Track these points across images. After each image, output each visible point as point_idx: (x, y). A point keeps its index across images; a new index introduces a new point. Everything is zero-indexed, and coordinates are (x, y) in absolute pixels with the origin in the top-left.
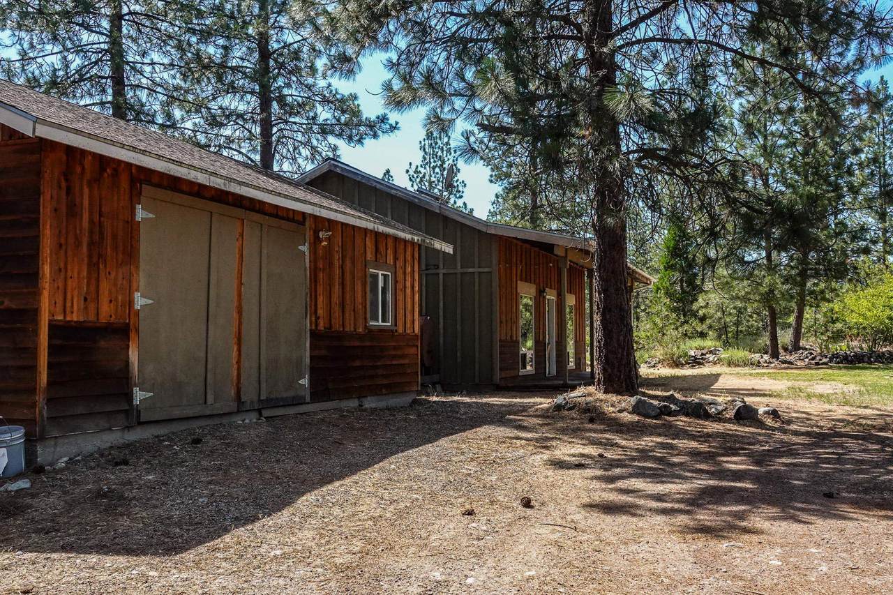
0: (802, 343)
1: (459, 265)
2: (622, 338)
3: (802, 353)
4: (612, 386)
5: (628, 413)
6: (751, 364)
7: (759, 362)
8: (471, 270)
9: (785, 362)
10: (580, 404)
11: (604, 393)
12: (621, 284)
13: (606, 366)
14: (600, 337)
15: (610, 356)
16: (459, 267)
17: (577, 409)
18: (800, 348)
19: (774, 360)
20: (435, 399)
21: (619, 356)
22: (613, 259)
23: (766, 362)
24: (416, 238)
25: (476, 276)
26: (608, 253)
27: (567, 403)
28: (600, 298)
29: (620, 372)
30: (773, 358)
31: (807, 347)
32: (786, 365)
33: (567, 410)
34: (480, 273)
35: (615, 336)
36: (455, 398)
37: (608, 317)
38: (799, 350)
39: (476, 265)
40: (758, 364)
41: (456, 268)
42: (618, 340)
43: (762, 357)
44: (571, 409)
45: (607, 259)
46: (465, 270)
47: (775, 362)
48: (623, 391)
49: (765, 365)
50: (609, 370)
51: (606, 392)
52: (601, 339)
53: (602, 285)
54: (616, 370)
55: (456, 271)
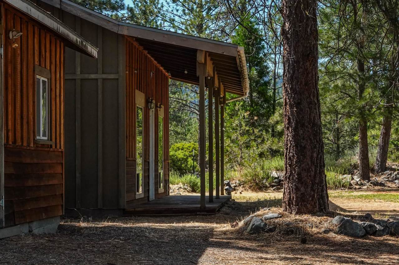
0: (389, 163)
1: (79, 70)
2: (315, 155)
3: (391, 174)
4: (305, 206)
5: (335, 233)
6: (343, 186)
7: (351, 185)
8: (93, 76)
9: (376, 184)
10: (280, 225)
11: (297, 213)
12: (314, 96)
13: (300, 185)
14: (291, 154)
15: (304, 174)
16: (79, 73)
17: (277, 230)
18: (386, 169)
19: (365, 182)
20: (83, 225)
21: (313, 173)
22: (307, 70)
23: (357, 184)
24: (79, 40)
25: (100, 83)
26: (302, 63)
27: (266, 224)
28: (292, 112)
29: (314, 191)
30: (364, 179)
31: (393, 167)
32: (379, 187)
33: (267, 232)
34: (104, 79)
35: (308, 153)
36: (106, 224)
37: (301, 132)
38: (386, 170)
39: (100, 71)
40: (350, 187)
41: (75, 73)
42: (312, 157)
43: (353, 179)
44: (271, 230)
45: (301, 70)
46: (86, 76)
47: (367, 185)
48: (317, 211)
49: (357, 187)
50: (302, 189)
51: (299, 212)
52: (293, 156)
53: (294, 98)
54: (309, 189)
55: (74, 77)
